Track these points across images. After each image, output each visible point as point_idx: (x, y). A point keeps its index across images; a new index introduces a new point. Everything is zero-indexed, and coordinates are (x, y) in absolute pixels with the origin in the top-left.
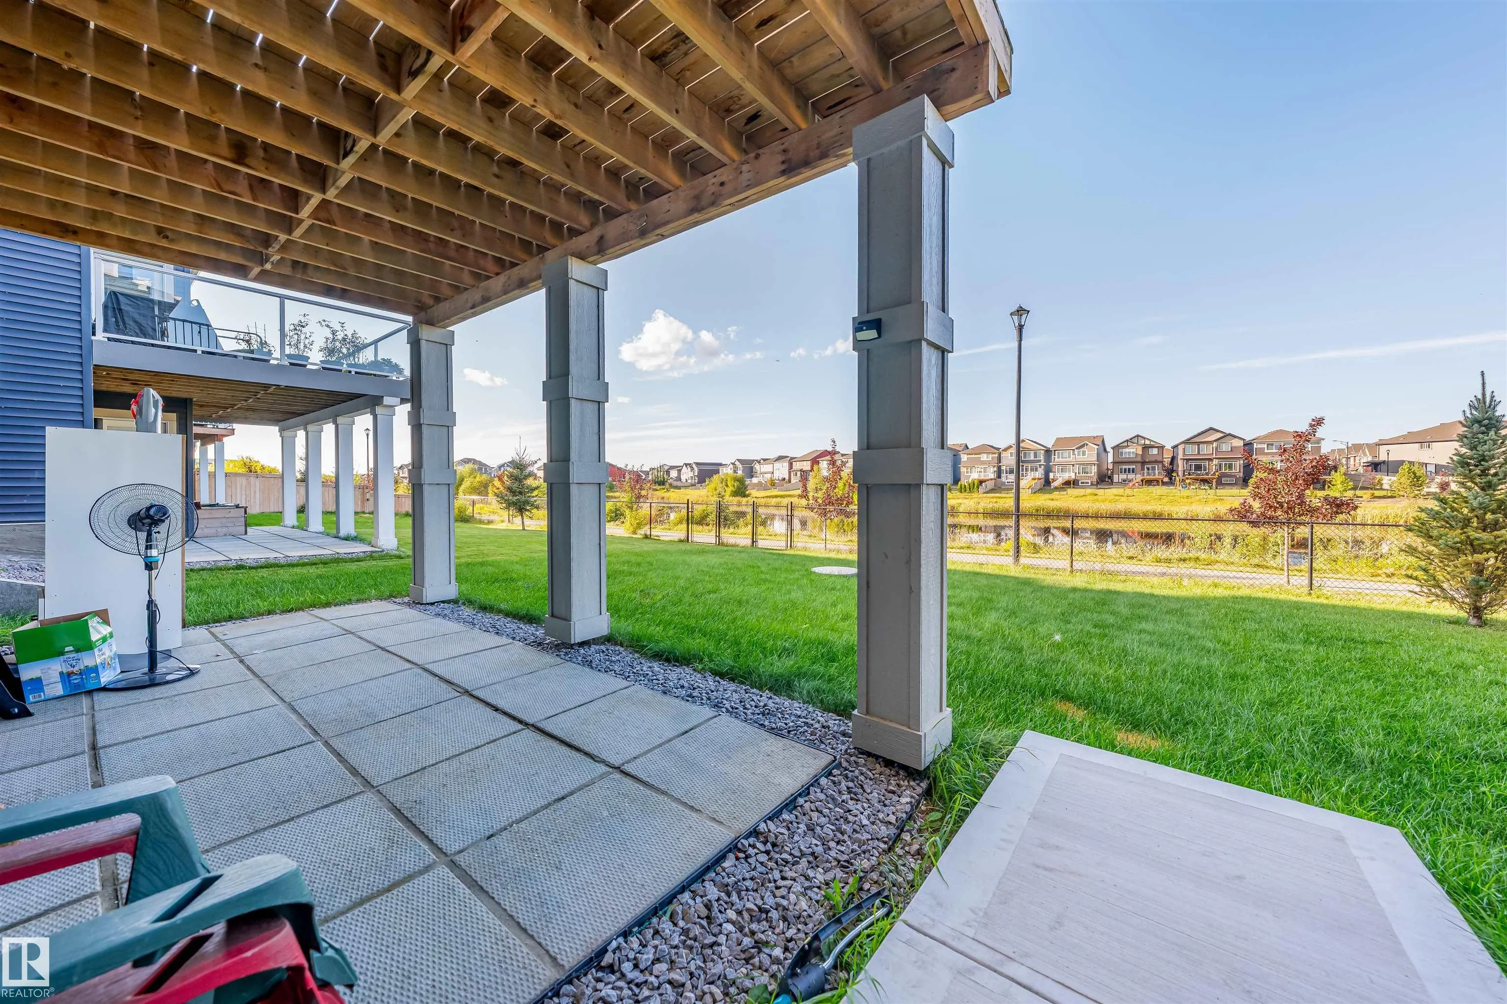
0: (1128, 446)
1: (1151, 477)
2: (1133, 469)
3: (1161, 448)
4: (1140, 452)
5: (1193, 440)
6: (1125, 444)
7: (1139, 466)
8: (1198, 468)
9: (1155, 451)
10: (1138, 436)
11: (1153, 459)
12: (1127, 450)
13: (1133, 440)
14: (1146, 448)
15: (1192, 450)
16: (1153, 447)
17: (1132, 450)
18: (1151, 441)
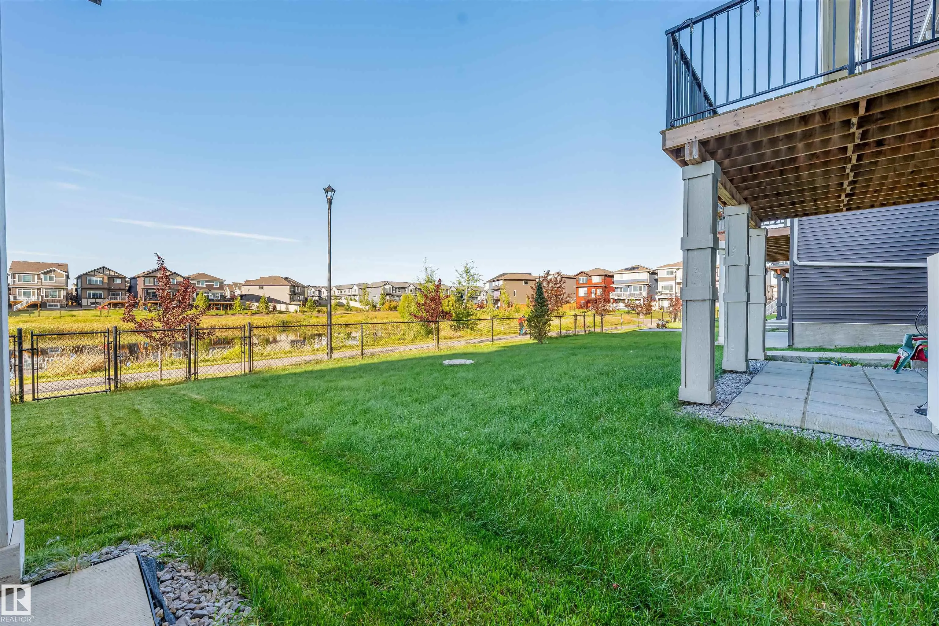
0: (95, 275)
1: (118, 301)
2: (101, 295)
3: (123, 278)
4: (106, 281)
5: (151, 275)
6: (93, 273)
7: (106, 292)
8: (154, 295)
9: (119, 281)
10: (104, 268)
11: (118, 287)
12: (95, 278)
13: (100, 271)
14: (111, 278)
15: (149, 282)
16: (117, 277)
17: (99, 279)
18: (115, 272)
